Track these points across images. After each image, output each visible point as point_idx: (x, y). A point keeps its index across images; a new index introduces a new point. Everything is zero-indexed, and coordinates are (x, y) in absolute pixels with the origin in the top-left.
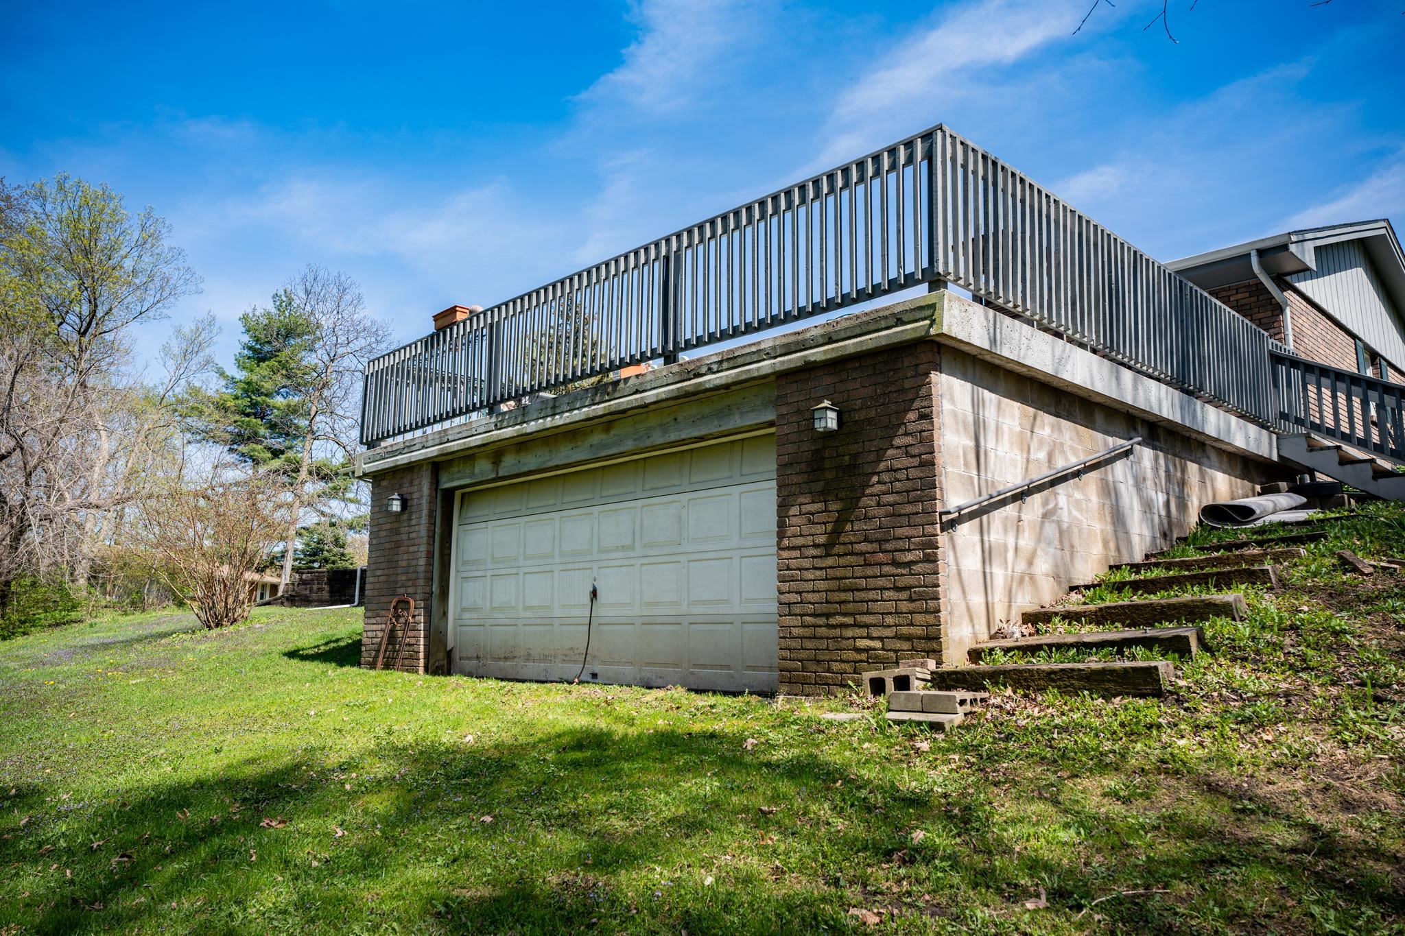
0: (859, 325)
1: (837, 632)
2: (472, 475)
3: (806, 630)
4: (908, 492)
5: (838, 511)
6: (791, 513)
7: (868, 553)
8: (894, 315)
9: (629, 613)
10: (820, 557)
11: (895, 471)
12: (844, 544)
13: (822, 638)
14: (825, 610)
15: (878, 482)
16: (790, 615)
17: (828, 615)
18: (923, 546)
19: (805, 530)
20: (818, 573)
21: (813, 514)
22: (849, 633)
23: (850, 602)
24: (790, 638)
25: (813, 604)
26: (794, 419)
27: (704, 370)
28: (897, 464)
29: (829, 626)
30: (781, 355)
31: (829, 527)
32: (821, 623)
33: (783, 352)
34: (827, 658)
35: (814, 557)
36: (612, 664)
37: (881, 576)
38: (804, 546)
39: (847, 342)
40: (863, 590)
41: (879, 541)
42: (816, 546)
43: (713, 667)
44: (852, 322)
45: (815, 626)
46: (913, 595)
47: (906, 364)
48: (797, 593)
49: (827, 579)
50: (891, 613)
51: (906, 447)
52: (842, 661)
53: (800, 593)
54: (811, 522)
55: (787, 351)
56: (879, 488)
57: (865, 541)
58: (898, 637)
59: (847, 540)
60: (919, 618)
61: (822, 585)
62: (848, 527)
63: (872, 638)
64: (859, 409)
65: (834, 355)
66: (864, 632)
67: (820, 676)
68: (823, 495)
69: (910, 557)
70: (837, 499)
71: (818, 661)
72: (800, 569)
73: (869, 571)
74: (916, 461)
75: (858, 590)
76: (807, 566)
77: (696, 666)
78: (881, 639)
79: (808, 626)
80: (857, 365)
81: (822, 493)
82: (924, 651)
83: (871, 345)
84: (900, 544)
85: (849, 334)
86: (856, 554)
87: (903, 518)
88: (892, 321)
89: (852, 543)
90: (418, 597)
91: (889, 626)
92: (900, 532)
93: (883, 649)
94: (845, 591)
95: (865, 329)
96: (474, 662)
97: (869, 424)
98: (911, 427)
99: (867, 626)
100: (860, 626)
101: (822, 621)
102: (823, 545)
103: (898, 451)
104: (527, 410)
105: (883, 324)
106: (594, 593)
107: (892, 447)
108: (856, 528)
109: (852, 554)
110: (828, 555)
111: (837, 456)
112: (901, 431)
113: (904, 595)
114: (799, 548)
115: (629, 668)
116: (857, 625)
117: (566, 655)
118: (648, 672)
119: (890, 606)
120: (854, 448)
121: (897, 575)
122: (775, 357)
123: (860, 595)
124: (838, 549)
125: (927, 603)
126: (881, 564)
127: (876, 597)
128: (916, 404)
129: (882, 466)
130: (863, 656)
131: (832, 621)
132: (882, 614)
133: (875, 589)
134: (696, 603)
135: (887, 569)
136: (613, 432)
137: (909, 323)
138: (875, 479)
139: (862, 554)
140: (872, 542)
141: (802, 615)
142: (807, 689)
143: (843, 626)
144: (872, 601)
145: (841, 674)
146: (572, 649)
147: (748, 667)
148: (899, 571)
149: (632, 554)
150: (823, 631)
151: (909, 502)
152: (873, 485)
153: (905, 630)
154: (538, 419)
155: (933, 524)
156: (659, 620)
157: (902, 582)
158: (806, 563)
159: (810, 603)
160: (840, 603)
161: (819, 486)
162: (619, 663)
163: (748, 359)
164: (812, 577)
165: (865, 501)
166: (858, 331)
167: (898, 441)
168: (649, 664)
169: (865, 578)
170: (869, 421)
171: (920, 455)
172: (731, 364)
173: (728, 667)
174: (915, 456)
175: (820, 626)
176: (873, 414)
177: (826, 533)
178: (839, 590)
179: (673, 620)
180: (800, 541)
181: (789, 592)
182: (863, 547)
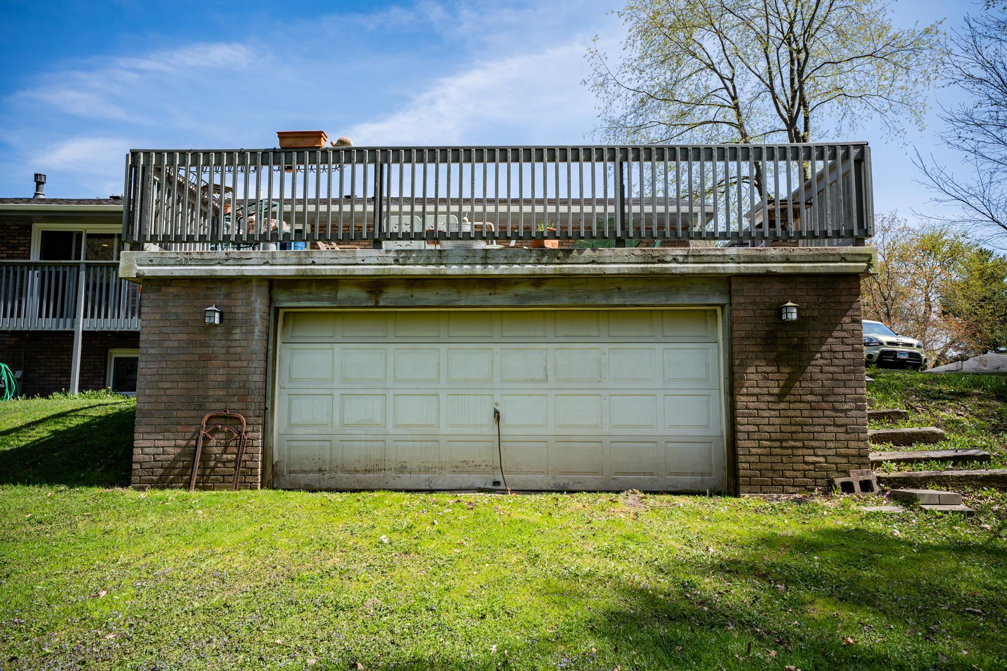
0: (813, 255)
1: (790, 451)
2: (334, 299)
3: (764, 450)
4: (843, 366)
5: (788, 373)
6: (748, 371)
7: (814, 402)
8: (840, 254)
9: (541, 433)
10: (773, 402)
11: (834, 352)
12: (794, 395)
13: (777, 455)
14: (779, 437)
15: (821, 358)
16: (749, 439)
17: (781, 441)
18: (856, 400)
19: (761, 383)
20: (773, 413)
21: (768, 373)
22: (800, 452)
23: (799, 432)
24: (749, 455)
25: (769, 433)
26: (751, 307)
27: (669, 259)
28: (835, 348)
29: (781, 447)
30: (744, 262)
31: (782, 383)
32: (776, 445)
33: (747, 260)
34: (782, 468)
35: (768, 402)
36: (518, 473)
37: (824, 417)
38: (761, 394)
39: (802, 265)
40: (810, 425)
41: (822, 395)
42: (770, 394)
43: (635, 474)
44: (806, 252)
45: (770, 448)
46: (849, 430)
47: (841, 287)
48: (754, 425)
49: (780, 417)
50: (832, 440)
51: (842, 338)
52: (794, 470)
53: (758, 425)
54: (766, 379)
55: (750, 260)
56: (820, 362)
57: (811, 394)
58: (837, 455)
59: (796, 392)
60: (852, 444)
61: (777, 421)
62: (797, 384)
63: (817, 456)
64: (805, 309)
65: (792, 271)
66: (811, 452)
67: (776, 480)
68: (777, 362)
69: (846, 407)
70: (788, 365)
71: (774, 471)
72: (756, 409)
73: (815, 414)
74: (850, 348)
75: (806, 425)
76: (764, 408)
77: (617, 473)
78: (825, 456)
79: (765, 447)
80: (804, 280)
81: (775, 360)
82: (857, 464)
83: (822, 271)
84: (839, 398)
85: (803, 259)
86: (804, 402)
87: (840, 382)
88: (839, 258)
89: (800, 395)
90: (251, 413)
91: (830, 448)
92: (837, 390)
93: (826, 462)
94: (795, 425)
95: (817, 259)
96: (316, 475)
97: (813, 320)
98: (845, 327)
99: (814, 448)
100: (808, 448)
101: (777, 444)
102: (776, 394)
103: (836, 340)
104: (444, 254)
105: (831, 258)
106: (497, 415)
107: (832, 337)
108: (803, 385)
109: (801, 402)
110: (780, 401)
111: (787, 337)
112: (838, 328)
113: (842, 429)
114: (757, 395)
115: (540, 477)
116: (804, 447)
117: (457, 467)
118: (562, 480)
119: (831, 436)
120: (802, 334)
121: (836, 417)
122: (739, 263)
123: (806, 429)
124: (788, 398)
125: (859, 435)
126: (824, 410)
127: (820, 430)
128: (850, 313)
129: (824, 348)
130: (811, 467)
131: (784, 444)
132: (825, 441)
133: (819, 425)
134: (616, 426)
135: (828, 413)
136: (543, 288)
137: (851, 262)
138: (818, 355)
139: (808, 402)
140: (816, 395)
141: (759, 440)
142: (765, 488)
143: (793, 447)
144: (817, 432)
145: (793, 478)
146: (465, 461)
147: (671, 474)
148: (838, 414)
149: (545, 386)
150: (779, 451)
151: (844, 372)
152: (817, 359)
153: (843, 451)
154: (462, 264)
155: (863, 387)
156: (577, 439)
157: (840, 421)
158: (762, 406)
159: (766, 432)
160: (792, 433)
161: (773, 355)
162: (527, 473)
163: (714, 259)
164: (768, 415)
165: (809, 369)
166: (811, 259)
167: (835, 334)
168: (561, 473)
169: (812, 417)
170: (814, 318)
171: (853, 345)
172: (697, 259)
173: (652, 474)
174: (849, 345)
175: (775, 448)
176: (816, 314)
177: (779, 387)
178: (791, 424)
179: (594, 439)
180: (756, 391)
181: (748, 424)
182: (810, 398)
